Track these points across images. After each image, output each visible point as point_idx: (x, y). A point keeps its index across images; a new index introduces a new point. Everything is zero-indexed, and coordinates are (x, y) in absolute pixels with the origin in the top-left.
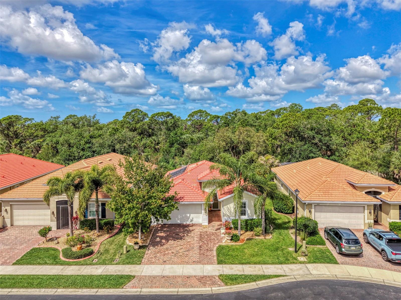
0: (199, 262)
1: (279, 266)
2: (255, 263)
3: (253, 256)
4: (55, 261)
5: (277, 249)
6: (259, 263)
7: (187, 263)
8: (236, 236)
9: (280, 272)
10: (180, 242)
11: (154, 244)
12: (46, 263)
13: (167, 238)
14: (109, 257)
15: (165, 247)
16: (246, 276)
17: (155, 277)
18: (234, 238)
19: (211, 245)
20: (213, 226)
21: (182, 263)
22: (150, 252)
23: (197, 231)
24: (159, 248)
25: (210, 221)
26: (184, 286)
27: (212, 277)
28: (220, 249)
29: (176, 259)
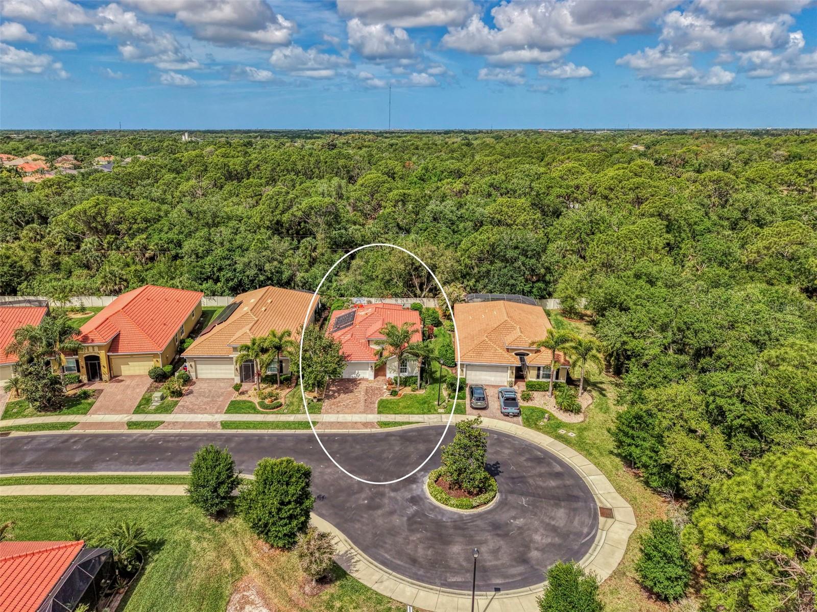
0: (364, 412)
1: (422, 416)
2: (405, 414)
3: (405, 408)
4: (256, 412)
5: (425, 403)
6: (408, 413)
7: (355, 413)
8: (396, 392)
9: (421, 420)
10: (350, 395)
11: (328, 397)
12: (249, 413)
13: (338, 391)
14: (295, 408)
15: (337, 400)
16: (395, 422)
17: (332, 423)
18: (394, 393)
19: (374, 398)
20: (378, 381)
21: (351, 413)
22: (326, 403)
23: (363, 386)
24: (333, 401)
25: (376, 376)
26: (353, 428)
27: (373, 423)
28: (381, 402)
29: (346, 410)
